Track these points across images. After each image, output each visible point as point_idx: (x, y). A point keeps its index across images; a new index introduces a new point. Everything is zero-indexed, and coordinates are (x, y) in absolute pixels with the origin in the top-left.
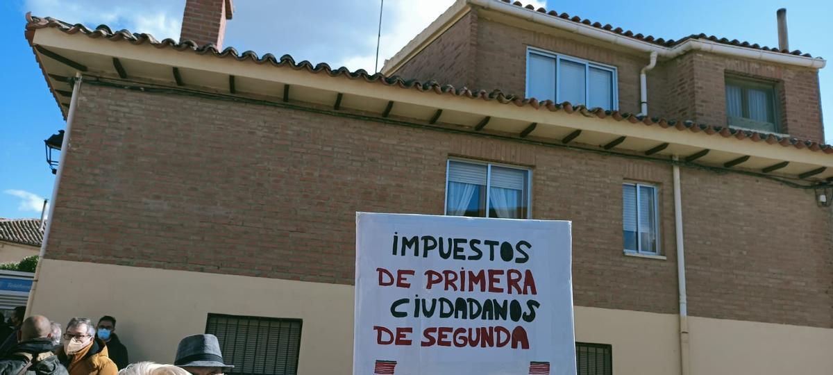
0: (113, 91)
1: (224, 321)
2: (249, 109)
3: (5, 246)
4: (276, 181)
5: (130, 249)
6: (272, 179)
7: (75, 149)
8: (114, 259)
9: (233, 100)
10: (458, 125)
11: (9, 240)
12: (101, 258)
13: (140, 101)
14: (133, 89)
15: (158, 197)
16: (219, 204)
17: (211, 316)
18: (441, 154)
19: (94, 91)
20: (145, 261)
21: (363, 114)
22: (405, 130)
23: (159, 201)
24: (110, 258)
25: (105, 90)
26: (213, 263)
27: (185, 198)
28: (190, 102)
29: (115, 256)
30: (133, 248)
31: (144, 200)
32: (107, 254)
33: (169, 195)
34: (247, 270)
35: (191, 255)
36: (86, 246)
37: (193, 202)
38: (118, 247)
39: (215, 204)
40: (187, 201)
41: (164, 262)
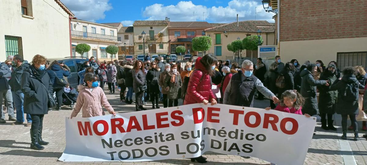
1: (343, 55)
3: (229, 34)
5: (306, 35)
7: (283, 6)
8: (301, 39)
11: (230, 32)
12: (298, 39)
16: (336, 14)
17: (338, 53)
20: (312, 38)
23: (313, 17)
24: (300, 39)
26: (336, 35)
27: (323, 14)
29: (302, 38)
30: (307, 34)
31: (308, 17)
32: (299, 38)
33: (317, 14)
34: (351, 36)
35: (328, 34)
36: (292, 36)
37: (326, 15)
38: (302, 35)
39: (335, 14)
40: (324, 15)
41: (318, 37)
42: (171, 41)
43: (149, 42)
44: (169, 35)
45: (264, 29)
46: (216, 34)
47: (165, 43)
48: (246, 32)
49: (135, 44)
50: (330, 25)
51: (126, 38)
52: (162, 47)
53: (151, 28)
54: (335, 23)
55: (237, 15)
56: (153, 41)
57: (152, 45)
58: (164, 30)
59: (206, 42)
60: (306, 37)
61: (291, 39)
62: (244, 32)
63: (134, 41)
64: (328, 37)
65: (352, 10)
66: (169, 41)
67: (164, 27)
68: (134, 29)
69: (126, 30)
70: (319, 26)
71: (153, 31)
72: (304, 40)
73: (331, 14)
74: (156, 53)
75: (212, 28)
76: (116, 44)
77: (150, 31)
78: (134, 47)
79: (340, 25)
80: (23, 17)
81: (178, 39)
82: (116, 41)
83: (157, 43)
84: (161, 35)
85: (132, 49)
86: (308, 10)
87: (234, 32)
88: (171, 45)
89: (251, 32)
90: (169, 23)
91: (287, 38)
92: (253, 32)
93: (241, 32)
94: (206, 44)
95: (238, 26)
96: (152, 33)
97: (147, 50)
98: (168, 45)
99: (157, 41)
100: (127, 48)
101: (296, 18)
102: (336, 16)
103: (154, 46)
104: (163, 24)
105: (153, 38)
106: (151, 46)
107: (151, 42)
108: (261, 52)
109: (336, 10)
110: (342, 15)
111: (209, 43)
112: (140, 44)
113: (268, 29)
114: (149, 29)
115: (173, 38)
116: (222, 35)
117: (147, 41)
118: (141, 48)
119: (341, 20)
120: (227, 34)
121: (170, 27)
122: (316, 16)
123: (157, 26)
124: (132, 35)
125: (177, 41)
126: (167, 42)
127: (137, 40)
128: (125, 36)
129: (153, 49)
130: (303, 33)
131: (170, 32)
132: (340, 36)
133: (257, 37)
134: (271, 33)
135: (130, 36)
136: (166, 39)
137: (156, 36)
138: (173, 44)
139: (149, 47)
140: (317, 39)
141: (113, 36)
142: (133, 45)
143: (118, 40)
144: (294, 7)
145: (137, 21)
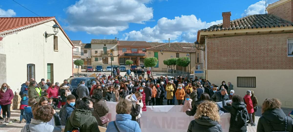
0: (213, 39)
1: (240, 78)
2: (239, 37)
3: (164, 52)
4: (246, 51)
6: (246, 50)
9: (235, 36)
10: (289, 31)
13: (218, 40)
14: (217, 38)
15: (224, 57)
17: (238, 77)
18: (285, 38)
19: (210, 39)
21: (264, 33)
22: (275, 35)
25: (212, 39)
28: (227, 38)
30: (222, 66)
31: (222, 58)
32: (218, 68)
33: (226, 56)
34: (243, 69)
35: (232, 67)
36: (214, 67)
37: (231, 57)
38: (219, 67)
39: (235, 57)
40: (230, 57)
41: (228, 68)
42: (120, 55)
43: (103, 56)
44: (118, 50)
45: (188, 49)
46: (154, 52)
47: (115, 56)
48: (176, 52)
49: (92, 57)
50: (233, 62)
51: (85, 52)
52: (112, 59)
53: (105, 45)
54: (235, 61)
55: (169, 39)
56: (106, 55)
57: (106, 58)
58: (114, 47)
59: (154, 62)
60: (221, 68)
61: (213, 69)
62: (175, 51)
63: (91, 55)
64: (232, 69)
65: (243, 55)
66: (118, 55)
67: (114, 44)
68: (92, 45)
69: (85, 46)
70: (227, 62)
71: (106, 48)
72: (220, 69)
73: (233, 57)
74: (108, 64)
75: (151, 48)
76: (80, 57)
77: (104, 47)
78: (91, 59)
79: (238, 62)
80: (54, 51)
81: (125, 54)
82: (80, 56)
83: (109, 56)
84: (112, 50)
85: (89, 60)
86: (221, 54)
87: (168, 51)
88: (120, 58)
89: (179, 52)
90: (118, 42)
91: (211, 68)
92: (180, 52)
93: (172, 51)
94: (154, 63)
95: (170, 46)
96: (105, 49)
97: (101, 61)
98: (117, 58)
99: (109, 55)
100: (86, 60)
101: (216, 58)
102: (236, 58)
103: (107, 59)
104: (114, 42)
105: (106, 53)
106: (104, 58)
107: (104, 55)
108: (195, 74)
109: (236, 55)
110: (239, 57)
111: (156, 62)
112: (96, 57)
113: (191, 49)
114: (103, 46)
115: (121, 53)
116: (159, 53)
117: (101, 55)
118: (96, 60)
119: (238, 60)
120: (162, 53)
121: (119, 45)
122: (226, 57)
123: (109, 44)
124: (90, 50)
125: (124, 55)
126: (116, 55)
127: (94, 54)
128: (84, 50)
129: (106, 61)
130: (220, 66)
131: (119, 48)
132: (239, 68)
133: (187, 58)
134: (194, 53)
135: (88, 50)
136: (116, 53)
137: (108, 51)
138: (121, 57)
139: (103, 59)
140: (227, 69)
141: (78, 52)
142: (90, 58)
143: (81, 55)
144: (214, 52)
145: (94, 40)
